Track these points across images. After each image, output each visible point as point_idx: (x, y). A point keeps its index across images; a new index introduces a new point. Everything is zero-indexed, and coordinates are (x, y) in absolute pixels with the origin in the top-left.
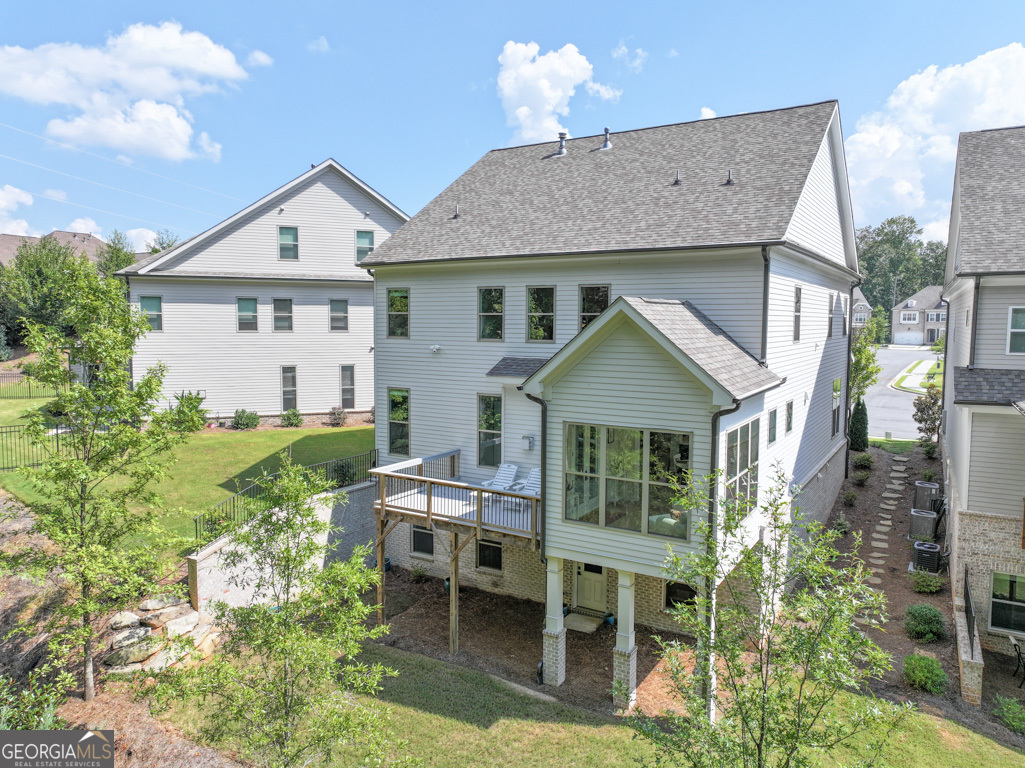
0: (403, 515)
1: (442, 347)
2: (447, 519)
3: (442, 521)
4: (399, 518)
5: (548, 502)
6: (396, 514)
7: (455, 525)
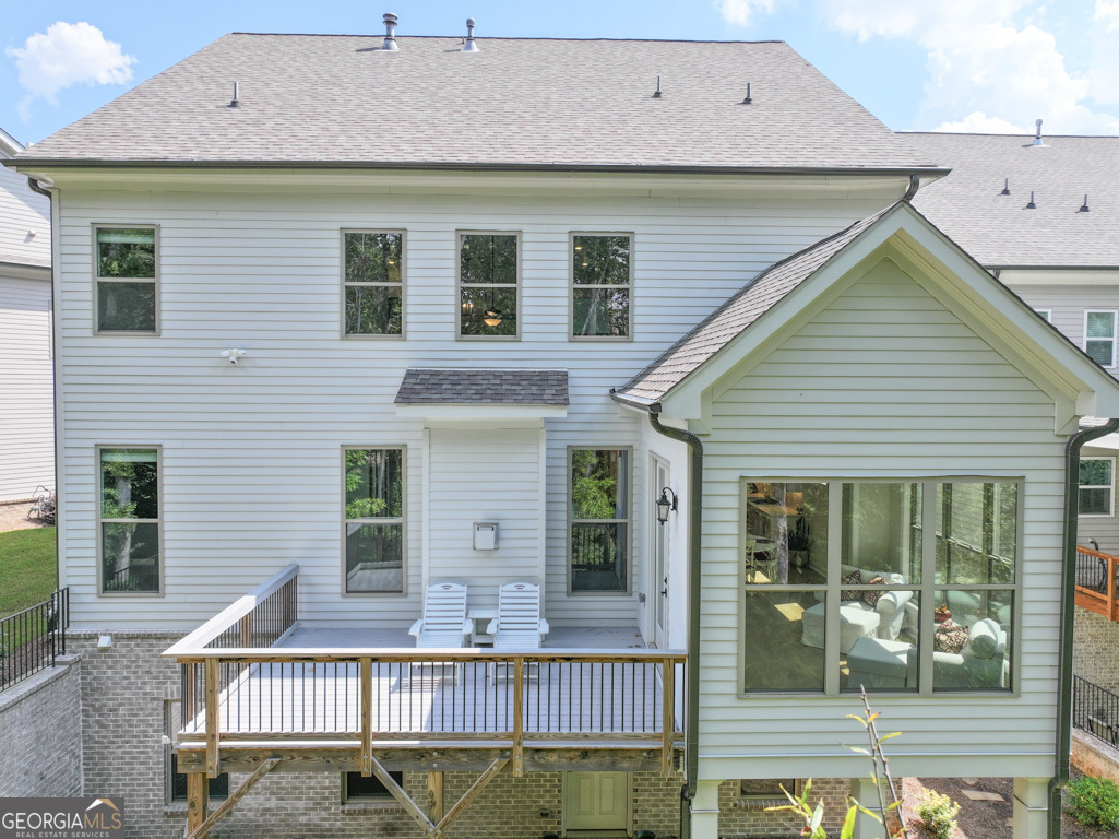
0: (276, 753)
1: (249, 354)
2: (415, 743)
3: (405, 750)
4: (267, 764)
5: (703, 661)
6: (256, 756)
7: (443, 752)
